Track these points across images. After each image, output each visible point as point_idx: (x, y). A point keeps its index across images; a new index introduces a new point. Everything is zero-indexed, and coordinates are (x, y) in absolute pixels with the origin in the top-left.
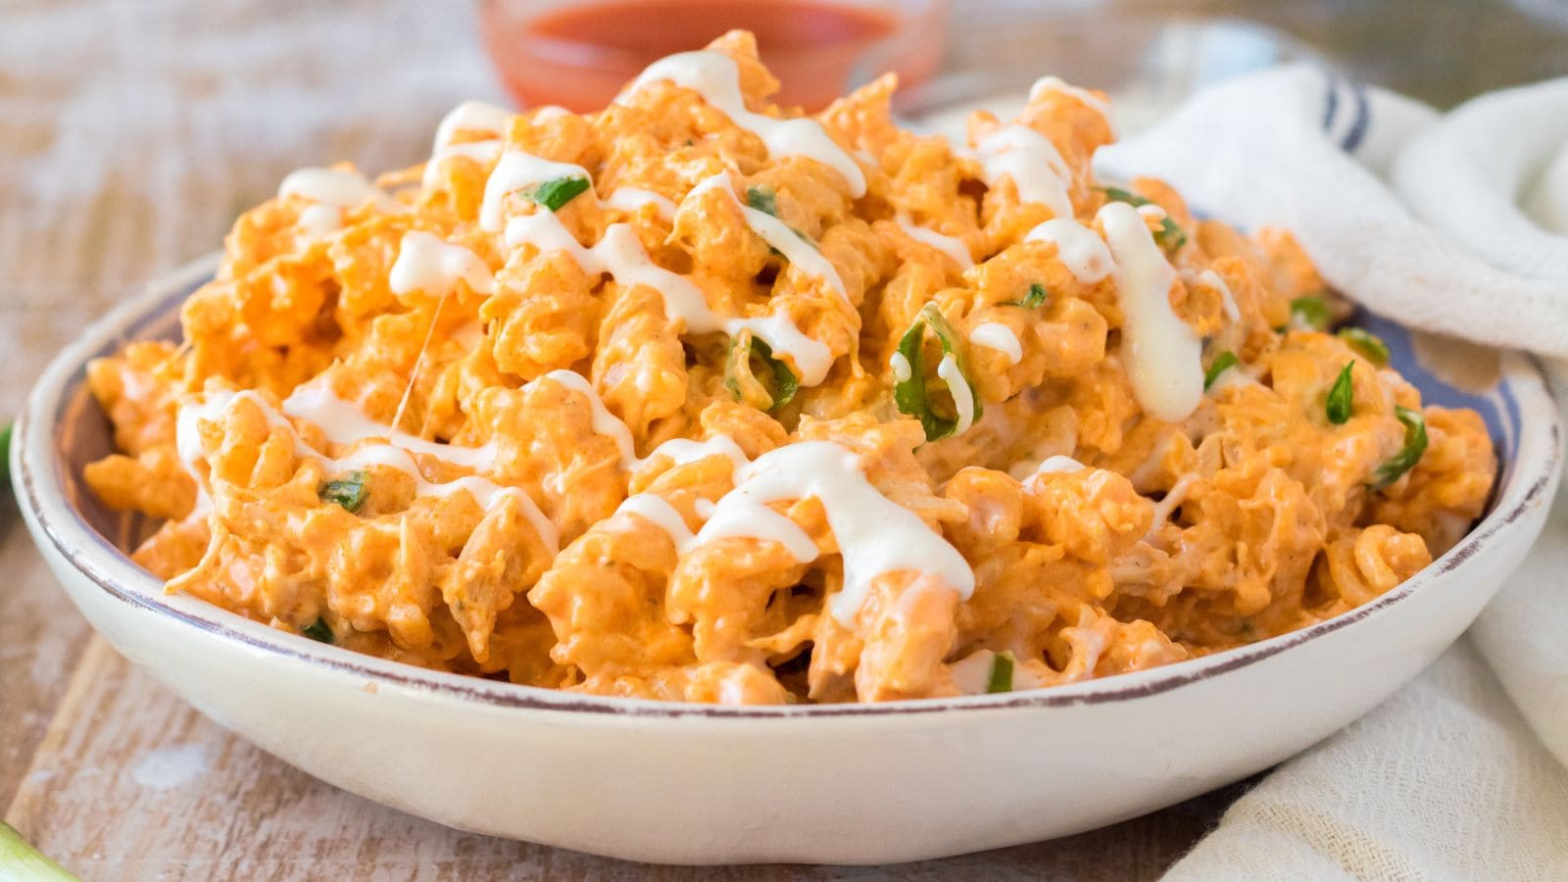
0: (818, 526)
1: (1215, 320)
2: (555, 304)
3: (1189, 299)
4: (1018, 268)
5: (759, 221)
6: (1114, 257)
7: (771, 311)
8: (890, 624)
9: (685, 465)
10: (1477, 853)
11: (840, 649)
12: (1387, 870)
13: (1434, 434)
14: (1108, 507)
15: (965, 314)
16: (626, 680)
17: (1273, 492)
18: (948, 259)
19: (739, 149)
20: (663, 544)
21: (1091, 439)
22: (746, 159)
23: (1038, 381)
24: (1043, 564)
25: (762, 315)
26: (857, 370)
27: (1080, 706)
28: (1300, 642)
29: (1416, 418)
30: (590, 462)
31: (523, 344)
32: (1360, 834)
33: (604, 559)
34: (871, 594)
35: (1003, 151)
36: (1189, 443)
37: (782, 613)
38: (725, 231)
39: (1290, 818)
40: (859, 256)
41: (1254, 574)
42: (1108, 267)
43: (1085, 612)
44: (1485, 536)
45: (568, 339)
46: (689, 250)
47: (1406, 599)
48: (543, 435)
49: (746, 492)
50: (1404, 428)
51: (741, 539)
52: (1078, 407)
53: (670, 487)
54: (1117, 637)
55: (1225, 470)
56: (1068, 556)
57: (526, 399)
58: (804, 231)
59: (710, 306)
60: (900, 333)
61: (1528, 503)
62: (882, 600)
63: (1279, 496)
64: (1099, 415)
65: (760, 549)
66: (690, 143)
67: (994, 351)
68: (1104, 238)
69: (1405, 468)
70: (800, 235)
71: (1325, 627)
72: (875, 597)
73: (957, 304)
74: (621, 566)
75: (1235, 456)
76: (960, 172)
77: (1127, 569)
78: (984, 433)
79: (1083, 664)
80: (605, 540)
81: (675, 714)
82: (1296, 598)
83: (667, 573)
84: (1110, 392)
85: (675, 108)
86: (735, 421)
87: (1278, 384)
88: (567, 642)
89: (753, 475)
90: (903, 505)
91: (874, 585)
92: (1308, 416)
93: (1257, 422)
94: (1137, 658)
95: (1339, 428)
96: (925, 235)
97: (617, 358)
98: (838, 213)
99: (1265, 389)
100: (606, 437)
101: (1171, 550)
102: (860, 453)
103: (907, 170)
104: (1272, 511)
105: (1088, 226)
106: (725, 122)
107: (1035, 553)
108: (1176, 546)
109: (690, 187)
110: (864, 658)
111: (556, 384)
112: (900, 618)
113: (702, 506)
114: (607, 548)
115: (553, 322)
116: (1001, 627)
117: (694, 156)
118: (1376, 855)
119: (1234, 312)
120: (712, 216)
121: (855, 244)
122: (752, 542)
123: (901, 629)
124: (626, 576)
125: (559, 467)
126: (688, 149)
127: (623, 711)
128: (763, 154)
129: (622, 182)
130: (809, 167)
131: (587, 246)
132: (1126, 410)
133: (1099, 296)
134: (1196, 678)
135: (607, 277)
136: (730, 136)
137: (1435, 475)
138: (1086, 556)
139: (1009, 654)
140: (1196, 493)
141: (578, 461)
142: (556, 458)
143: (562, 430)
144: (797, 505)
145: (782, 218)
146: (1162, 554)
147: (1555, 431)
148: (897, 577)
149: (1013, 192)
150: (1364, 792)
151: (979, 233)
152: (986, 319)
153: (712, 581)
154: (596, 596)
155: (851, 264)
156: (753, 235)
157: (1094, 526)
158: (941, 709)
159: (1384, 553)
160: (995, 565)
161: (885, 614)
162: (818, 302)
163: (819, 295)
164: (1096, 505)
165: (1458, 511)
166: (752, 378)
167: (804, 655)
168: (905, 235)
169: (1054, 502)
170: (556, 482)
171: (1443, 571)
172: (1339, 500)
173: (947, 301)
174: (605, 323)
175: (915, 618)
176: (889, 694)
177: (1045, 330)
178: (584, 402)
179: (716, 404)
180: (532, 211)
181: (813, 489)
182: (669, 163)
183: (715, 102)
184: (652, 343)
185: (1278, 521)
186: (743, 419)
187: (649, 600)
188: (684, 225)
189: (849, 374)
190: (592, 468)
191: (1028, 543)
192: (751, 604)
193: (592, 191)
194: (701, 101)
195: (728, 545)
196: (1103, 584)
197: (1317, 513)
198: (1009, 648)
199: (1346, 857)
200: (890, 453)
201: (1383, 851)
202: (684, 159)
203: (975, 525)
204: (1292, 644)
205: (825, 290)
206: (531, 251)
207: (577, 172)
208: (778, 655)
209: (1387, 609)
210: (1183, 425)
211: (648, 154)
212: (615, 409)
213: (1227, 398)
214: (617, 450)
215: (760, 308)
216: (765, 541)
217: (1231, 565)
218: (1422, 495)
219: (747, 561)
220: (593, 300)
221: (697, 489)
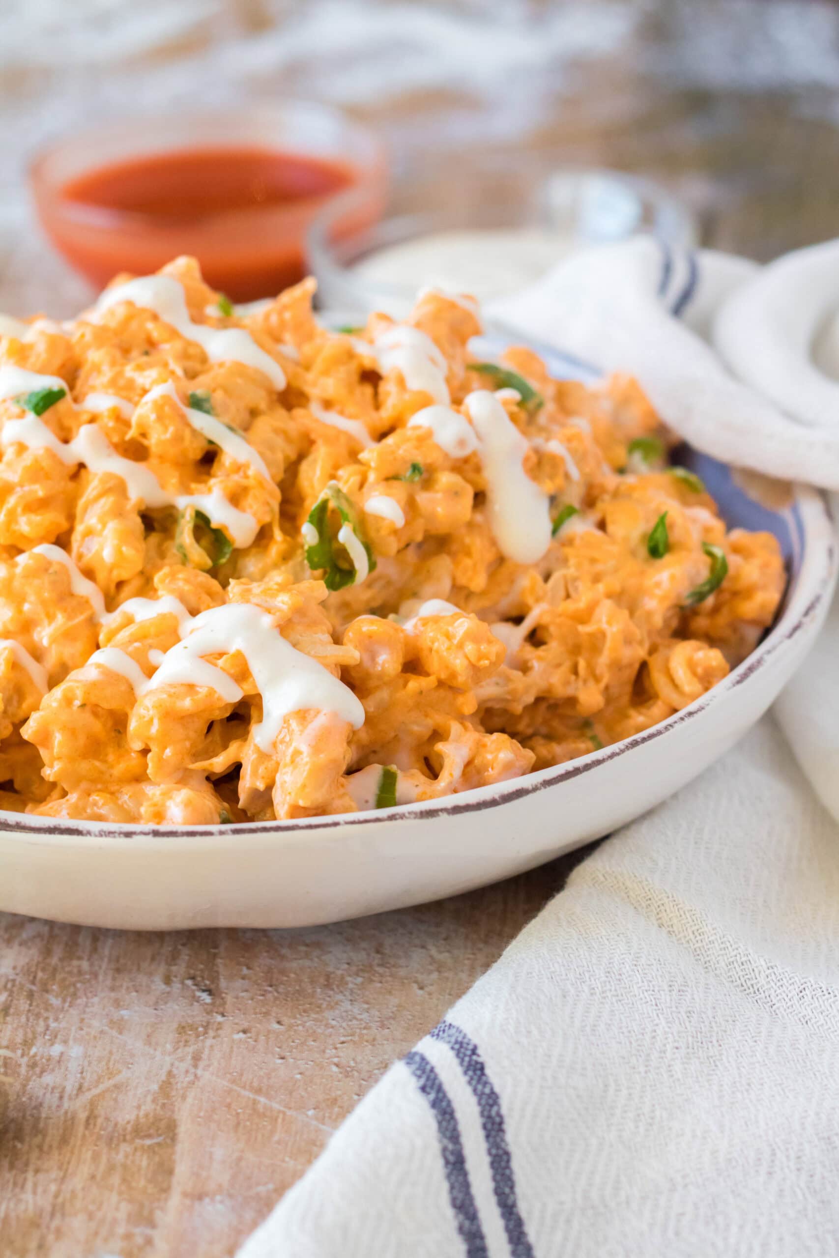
0: (242, 674)
1: (560, 480)
2: (40, 491)
3: (539, 464)
4: (401, 452)
5: (198, 420)
6: (479, 437)
7: (210, 490)
8: (297, 753)
9: (141, 622)
10: (765, 901)
11: (261, 770)
12: (691, 926)
13: (734, 561)
14: (469, 648)
15: (361, 486)
16: (98, 796)
17: (604, 619)
18: (350, 438)
19: (185, 356)
20: (123, 688)
21: (462, 581)
22: (190, 364)
23: (419, 537)
24: (421, 692)
25: (202, 493)
26: (278, 535)
27: (444, 816)
28: (618, 754)
29: (718, 552)
30: (70, 618)
31: (17, 522)
32: (670, 896)
33: (77, 703)
34: (283, 727)
35: (395, 346)
36: (540, 579)
37: (218, 738)
38: (171, 429)
39: (618, 882)
40: (279, 441)
41: (591, 684)
42: (473, 444)
43: (455, 728)
44: (769, 652)
45: (53, 518)
46: (145, 442)
47: (703, 711)
48: (32, 598)
49: (186, 648)
50: (708, 560)
51: (182, 685)
52: (453, 555)
53: (129, 641)
54: (480, 746)
55: (569, 601)
56: (441, 684)
57: (18, 570)
58: (234, 425)
59: (163, 487)
60: (312, 505)
61: (806, 620)
62: (291, 733)
63: (609, 623)
64: (468, 562)
65: (197, 693)
66: (147, 353)
67: (382, 519)
68: (470, 421)
69: (711, 591)
70: (231, 429)
71: (639, 740)
72: (286, 730)
73: (355, 480)
74: (91, 707)
75: (576, 589)
76: (361, 366)
77: (489, 690)
78: (380, 578)
79: (451, 775)
80: (77, 687)
81: (128, 835)
82: (625, 699)
83: (128, 710)
84: (476, 543)
85: (134, 325)
86: (181, 584)
87: (610, 528)
88: (52, 766)
89: (192, 632)
90: (308, 654)
91: (286, 721)
92: (633, 553)
93: (593, 561)
94: (495, 765)
95: (659, 563)
96: (333, 419)
97: (89, 533)
98: (263, 405)
99: (599, 533)
100: (82, 597)
101: (525, 668)
102: (274, 614)
103: (319, 365)
104: (603, 635)
105: (458, 412)
106: (174, 334)
107: (415, 684)
108: (530, 664)
109: (145, 392)
110: (278, 779)
111: (41, 558)
112: (304, 748)
113: (155, 656)
114: (79, 693)
115: (41, 505)
116: (389, 742)
117: (150, 366)
118: (682, 913)
119: (575, 473)
120: (160, 418)
121: (277, 431)
122: (191, 688)
123: (305, 757)
124: (95, 714)
125: (46, 622)
126: (145, 359)
127: (89, 833)
128: (204, 359)
129: (93, 388)
130: (240, 369)
131: (66, 441)
132: (489, 556)
133: (467, 467)
134: (535, 789)
135: (82, 466)
136: (178, 345)
137: (736, 594)
138: (454, 684)
139: (394, 768)
140: (546, 620)
141: (60, 618)
142: (43, 616)
143: (46, 595)
144: (225, 657)
145: (217, 415)
146: (517, 674)
147: (831, 552)
148: (303, 715)
149: (401, 382)
150: (677, 858)
151: (374, 415)
152: (377, 493)
153: (160, 719)
154: (71, 732)
155: (272, 448)
156: (195, 432)
157: (459, 663)
158: (336, 824)
159: (691, 666)
160: (383, 695)
161: (294, 744)
162: (245, 482)
163: (246, 477)
164: (460, 646)
165: (754, 622)
166: (196, 545)
167: (235, 772)
168: (317, 421)
169: (429, 644)
170: (44, 635)
171: (734, 685)
172: (658, 621)
173: (347, 478)
174: (81, 503)
175: (316, 749)
176: (296, 811)
177: (423, 498)
178: (64, 570)
179: (166, 570)
180: (22, 415)
181: (237, 645)
182: (129, 371)
183: (166, 318)
184: (116, 521)
185: (608, 644)
186: (187, 581)
187: (115, 730)
188: (140, 425)
189: (271, 537)
190: (71, 623)
191: (409, 674)
192: (192, 734)
193: (69, 397)
194: (155, 317)
195: (173, 690)
196: (469, 704)
197: (638, 633)
198: (393, 763)
199: (660, 916)
200: (299, 612)
201: (688, 911)
202: (140, 368)
203: (367, 663)
204: (612, 756)
205: (251, 472)
206: (22, 448)
207: (55, 383)
208: (214, 773)
209: (688, 721)
210: (536, 565)
211: (113, 364)
212: (89, 574)
213: (570, 542)
214: (91, 607)
215: (201, 487)
216: (201, 687)
217: (573, 677)
218: (725, 611)
219: (187, 704)
220: (71, 485)
221: (150, 641)
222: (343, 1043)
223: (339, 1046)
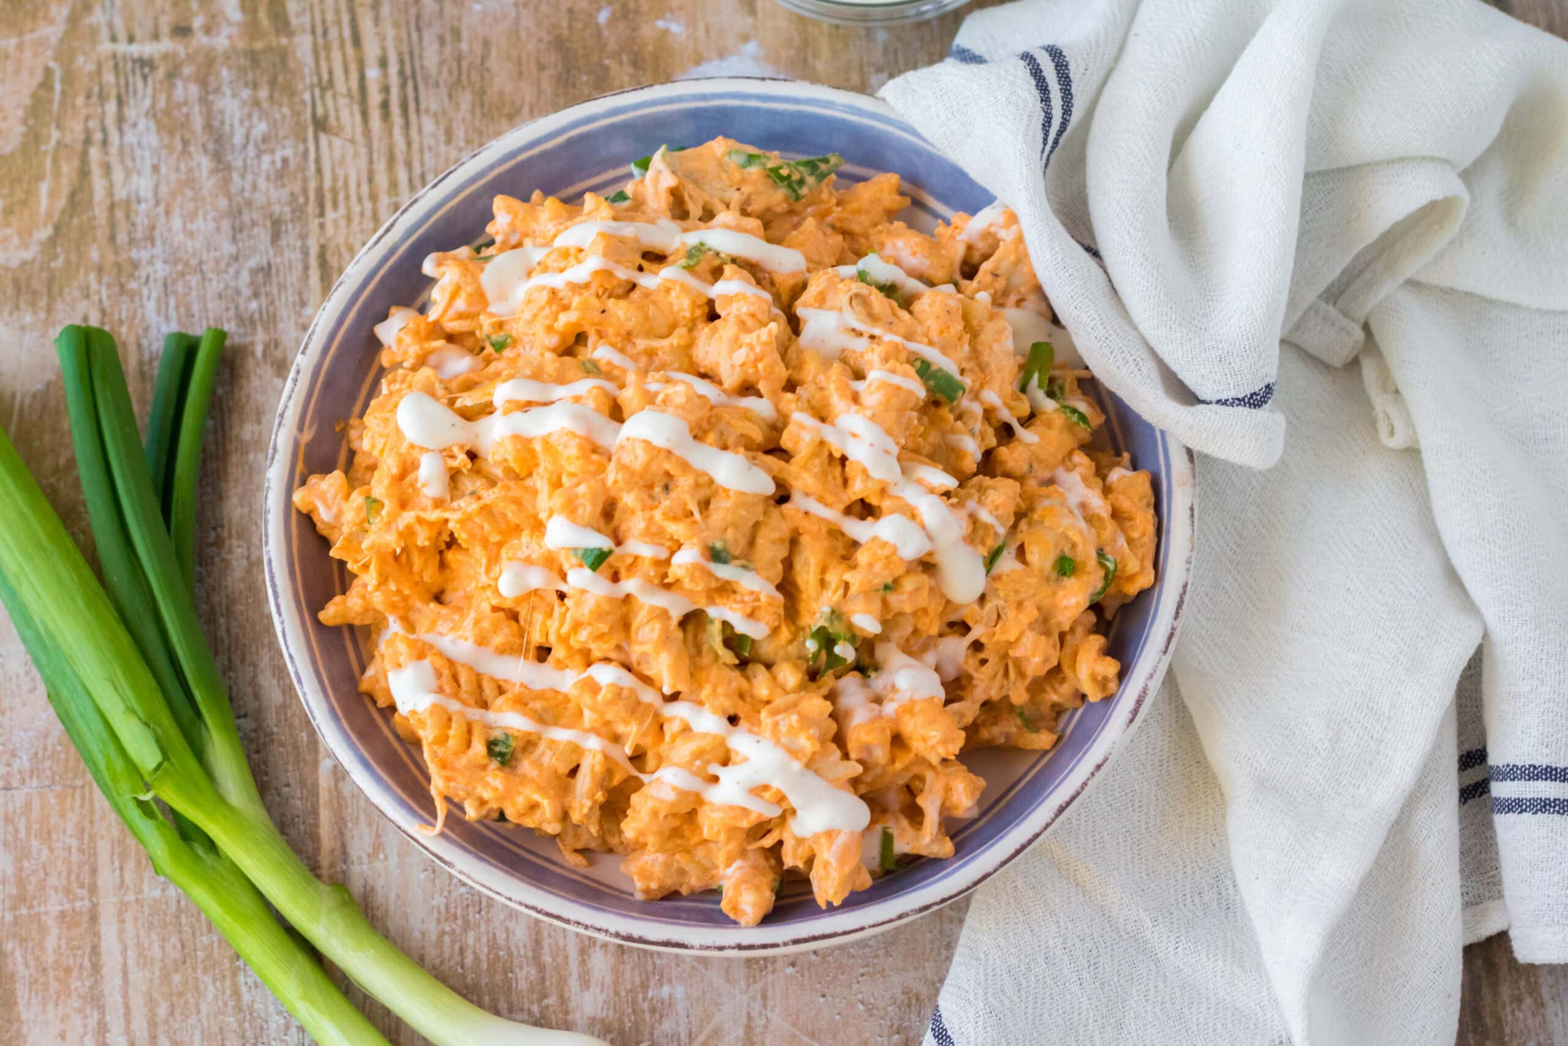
3: (974, 529)
5: (721, 571)
6: (931, 540)
7: (730, 608)
8: (828, 862)
11: (799, 852)
15: (846, 594)
17: (1028, 646)
19: (696, 487)
21: (922, 628)
22: (702, 495)
25: (724, 608)
26: (784, 628)
29: (1111, 564)
30: (640, 726)
36: (978, 608)
41: (1019, 682)
42: (927, 545)
43: (929, 776)
49: (737, 771)
50: (1102, 572)
54: (948, 791)
59: (694, 601)
67: (865, 630)
68: (924, 527)
70: (744, 567)
73: (840, 590)
74: (672, 815)
75: (1005, 614)
76: (831, 453)
79: (932, 834)
86: (721, 699)
87: (1029, 556)
90: (827, 779)
91: (816, 835)
92: (1047, 582)
93: (1017, 592)
95: (1066, 583)
96: (813, 505)
99: (1020, 567)
100: (647, 704)
102: (800, 756)
104: (1027, 657)
106: (686, 466)
107: (901, 760)
111: (615, 688)
113: (715, 769)
119: (1001, 531)
121: (773, 541)
122: (745, 811)
123: (834, 866)
128: (712, 486)
131: (617, 583)
135: (630, 596)
136: (690, 478)
140: (983, 640)
141: (634, 723)
142: (620, 721)
143: (623, 714)
144: (769, 790)
145: (732, 562)
148: (829, 834)
149: (865, 473)
152: (859, 606)
159: (1093, 675)
161: (825, 855)
163: (759, 600)
166: (725, 650)
168: (801, 511)
172: (1066, 627)
174: (634, 626)
175: (841, 862)
177: (892, 600)
180: (583, 572)
181: (777, 784)
183: (678, 452)
186: (725, 695)
191: (895, 751)
193: (616, 553)
194: (669, 454)
206: (584, 591)
207: (604, 543)
211: (644, 508)
213: (999, 578)
214: (654, 708)
215: (723, 605)
221: (707, 757)
222: (863, 975)
223: (860, 979)
